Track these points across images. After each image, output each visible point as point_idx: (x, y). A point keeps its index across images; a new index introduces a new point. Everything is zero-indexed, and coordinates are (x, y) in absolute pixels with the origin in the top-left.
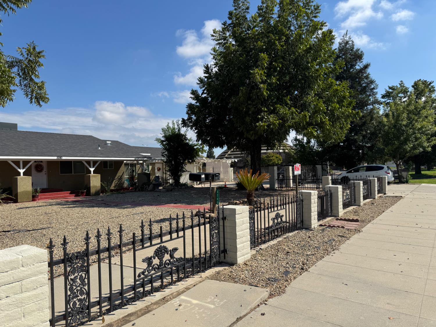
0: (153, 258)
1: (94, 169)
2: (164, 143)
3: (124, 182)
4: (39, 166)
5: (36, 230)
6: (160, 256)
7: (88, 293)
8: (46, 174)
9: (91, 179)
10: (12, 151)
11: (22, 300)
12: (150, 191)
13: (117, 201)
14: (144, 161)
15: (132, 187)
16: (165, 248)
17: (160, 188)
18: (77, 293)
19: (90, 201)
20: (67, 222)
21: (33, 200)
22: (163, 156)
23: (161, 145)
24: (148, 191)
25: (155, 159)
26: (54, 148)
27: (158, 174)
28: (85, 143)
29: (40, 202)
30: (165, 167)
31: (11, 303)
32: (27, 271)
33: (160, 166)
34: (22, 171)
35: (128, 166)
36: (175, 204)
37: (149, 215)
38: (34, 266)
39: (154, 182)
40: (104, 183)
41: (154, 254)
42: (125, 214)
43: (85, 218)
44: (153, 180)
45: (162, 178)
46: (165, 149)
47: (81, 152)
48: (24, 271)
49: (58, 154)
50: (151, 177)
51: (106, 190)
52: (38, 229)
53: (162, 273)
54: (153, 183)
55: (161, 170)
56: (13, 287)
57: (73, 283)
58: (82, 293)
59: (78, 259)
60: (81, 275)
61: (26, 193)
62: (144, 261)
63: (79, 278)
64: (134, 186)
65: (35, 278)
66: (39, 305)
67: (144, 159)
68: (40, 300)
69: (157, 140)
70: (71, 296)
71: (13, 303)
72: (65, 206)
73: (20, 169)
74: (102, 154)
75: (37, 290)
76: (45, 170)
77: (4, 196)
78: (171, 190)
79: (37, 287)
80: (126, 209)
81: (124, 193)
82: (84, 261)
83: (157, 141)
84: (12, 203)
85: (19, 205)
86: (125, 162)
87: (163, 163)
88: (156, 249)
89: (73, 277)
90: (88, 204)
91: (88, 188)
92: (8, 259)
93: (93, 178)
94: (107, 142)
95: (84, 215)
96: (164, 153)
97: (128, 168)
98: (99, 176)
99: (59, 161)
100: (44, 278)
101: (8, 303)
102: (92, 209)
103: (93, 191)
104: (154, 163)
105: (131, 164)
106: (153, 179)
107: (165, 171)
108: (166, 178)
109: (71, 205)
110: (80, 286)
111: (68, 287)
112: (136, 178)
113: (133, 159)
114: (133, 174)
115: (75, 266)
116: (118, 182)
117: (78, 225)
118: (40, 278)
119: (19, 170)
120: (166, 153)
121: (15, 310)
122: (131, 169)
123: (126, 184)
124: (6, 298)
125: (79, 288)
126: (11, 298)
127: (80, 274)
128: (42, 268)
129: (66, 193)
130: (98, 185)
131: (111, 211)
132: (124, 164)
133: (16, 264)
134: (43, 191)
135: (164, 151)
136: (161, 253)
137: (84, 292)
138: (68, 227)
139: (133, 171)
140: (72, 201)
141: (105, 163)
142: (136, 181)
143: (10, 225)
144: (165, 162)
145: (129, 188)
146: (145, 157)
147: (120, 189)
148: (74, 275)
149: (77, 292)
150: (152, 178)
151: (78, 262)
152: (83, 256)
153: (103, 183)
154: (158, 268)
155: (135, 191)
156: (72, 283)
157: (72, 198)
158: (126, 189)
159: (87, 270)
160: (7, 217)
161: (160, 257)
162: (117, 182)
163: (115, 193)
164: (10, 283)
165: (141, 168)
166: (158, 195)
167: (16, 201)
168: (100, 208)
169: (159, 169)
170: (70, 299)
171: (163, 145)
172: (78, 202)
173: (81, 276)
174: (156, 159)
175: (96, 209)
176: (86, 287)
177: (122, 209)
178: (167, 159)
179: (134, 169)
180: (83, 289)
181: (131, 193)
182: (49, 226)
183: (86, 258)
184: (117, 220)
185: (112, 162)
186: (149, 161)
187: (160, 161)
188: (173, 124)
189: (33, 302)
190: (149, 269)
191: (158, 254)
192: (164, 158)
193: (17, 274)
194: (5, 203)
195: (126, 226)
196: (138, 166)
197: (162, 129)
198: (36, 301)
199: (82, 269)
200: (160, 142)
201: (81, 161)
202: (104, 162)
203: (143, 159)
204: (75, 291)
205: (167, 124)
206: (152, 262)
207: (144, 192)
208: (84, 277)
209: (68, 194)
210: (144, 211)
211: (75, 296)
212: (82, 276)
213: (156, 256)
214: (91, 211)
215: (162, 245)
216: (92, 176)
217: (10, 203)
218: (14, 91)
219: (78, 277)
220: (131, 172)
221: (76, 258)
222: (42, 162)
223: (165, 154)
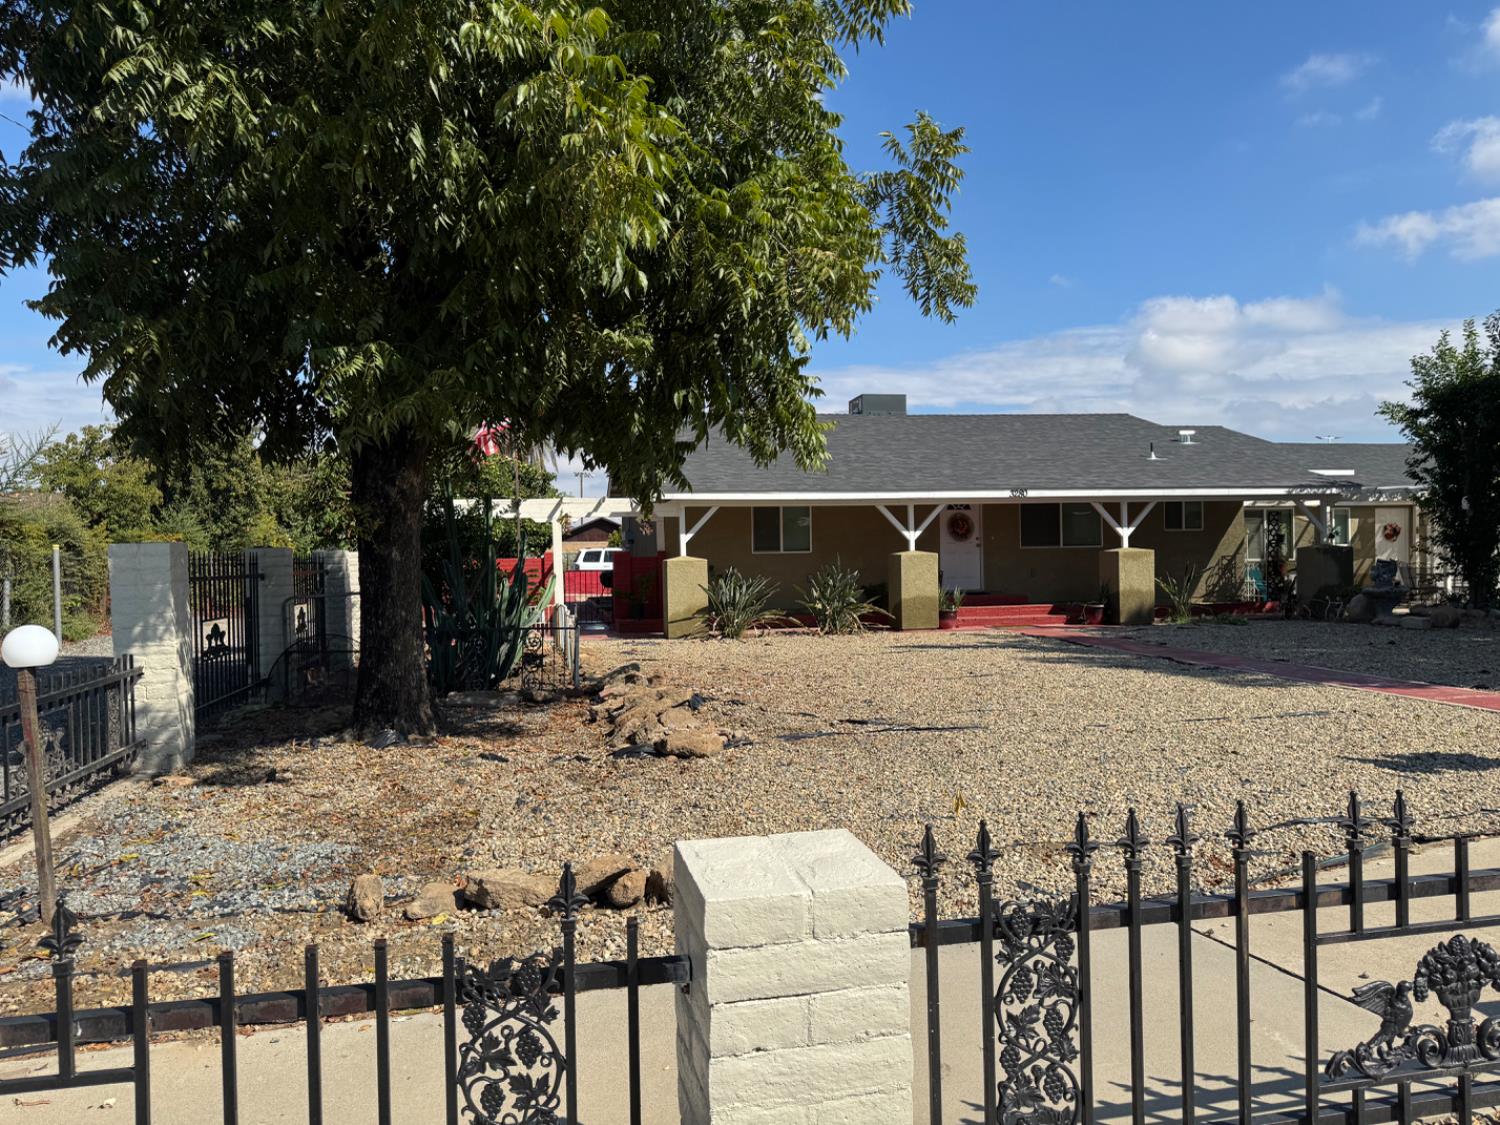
0: (1410, 995)
1: (1132, 529)
2: (1423, 421)
3: (1242, 582)
4: (959, 520)
5: (937, 729)
6: (1454, 992)
7: (1083, 1093)
8: (978, 545)
9: (1121, 564)
10: (886, 476)
11: (813, 1074)
12: (1352, 620)
13: (1215, 651)
14: (1327, 499)
15: (1273, 600)
16: (1484, 954)
17: (1397, 611)
18: (1033, 1084)
19: (1118, 645)
20: (1036, 714)
21: (942, 627)
22: (1414, 475)
23: (1407, 432)
24: (1342, 620)
25: (1375, 491)
26: (1002, 461)
27: (1386, 552)
28: (1104, 439)
29: (962, 635)
30: (1423, 524)
31: (773, 1079)
32: (829, 957)
33: (1398, 519)
34: (912, 536)
35: (1258, 520)
36: (1478, 687)
37: (1353, 724)
38: (855, 943)
39: (1369, 586)
40: (1168, 584)
41: (1419, 974)
42: (1248, 709)
43: (1096, 705)
44: (1365, 575)
45: (1409, 570)
46: (1428, 446)
47: (1090, 473)
48: (819, 956)
49: (1015, 482)
50: (1356, 564)
51: (1173, 607)
52: (943, 729)
53: (1461, 1079)
54: (1365, 589)
55: (1402, 538)
56: (778, 1013)
57: (1017, 1037)
58: (1056, 1089)
59: (1040, 933)
60: (1053, 1008)
61: (921, 601)
62: (1358, 998)
63: (1042, 1016)
64: (1285, 598)
65: (861, 994)
66: (874, 1113)
67: (1328, 492)
68: (880, 1092)
69: (1389, 410)
70: (1009, 1091)
71: (777, 1079)
72: (1033, 655)
73: (907, 529)
74: (1161, 475)
75: (868, 1048)
76: (977, 532)
77: (867, 608)
78: (1454, 625)
79: (867, 1033)
80: (1251, 689)
81: (1244, 624)
82: (1067, 948)
83: (1387, 416)
84: (887, 629)
85: (903, 637)
86: (1246, 503)
87: (1411, 508)
88: (1432, 953)
89: (1016, 1009)
90: (1110, 653)
91: (1112, 598)
92: (761, 896)
93: (1130, 562)
94: (1182, 433)
95: (1093, 694)
96: (1417, 462)
97: (1258, 529)
98: (1148, 556)
99: (1017, 505)
100: (896, 1000)
101: (762, 1075)
102: (1124, 673)
103: (1126, 606)
104: (1372, 509)
105: (1270, 513)
106: (1362, 571)
107: (1424, 539)
108: (1423, 569)
109: (1053, 650)
110: (1050, 1055)
111: (999, 1048)
112: (1289, 568)
113: (1282, 491)
114: (1278, 552)
115: (1030, 963)
116: (1220, 578)
117: (1070, 730)
118: (879, 998)
119: (906, 533)
120: (1432, 463)
121: (784, 1109)
122: (1270, 531)
123: (1250, 588)
124: (755, 1053)
125: (1043, 1064)
126: (771, 1057)
127: (1048, 1001)
128: (886, 956)
129: (1040, 611)
130: (1144, 588)
131: (1192, 691)
132: (1241, 512)
133: (789, 923)
134: (973, 599)
135: (1420, 456)
136: (1459, 979)
137: (1064, 1085)
138: (1037, 734)
139: (1280, 539)
140: (1057, 638)
141: (1172, 507)
142: (1292, 577)
143: (870, 702)
144: (1424, 504)
145: (1263, 604)
146: (1332, 482)
147: (1226, 606)
148: (1022, 1002)
149: (1037, 1081)
150: (1361, 566)
151: (1041, 950)
152: (1061, 924)
153: (1165, 581)
154: (1442, 1053)
155: (1288, 617)
156: (1013, 1034)
157: (1059, 628)
158: (1248, 606)
159: (1081, 992)
160: (868, 674)
161: (1450, 997)
162: (1214, 580)
163: (1206, 621)
164: (770, 994)
165: (1311, 528)
166: (1392, 643)
167: (896, 626)
168: (1152, 675)
169: (1392, 533)
170: (1006, 1101)
171: (1417, 431)
172: (1075, 643)
173: (1053, 1011)
174: (1381, 493)
175: (1136, 675)
176: (1075, 1067)
177: (1236, 689)
178: (1433, 492)
179: (1284, 531)
180: (1060, 1071)
181: (1269, 624)
182: (977, 720)
183: (1074, 936)
184: (1218, 731)
185: (1199, 503)
186: (1350, 500)
187: (1398, 499)
188: (1471, 335)
189: (851, 1091)
190: (1389, 1044)
191: (1444, 978)
192: (1421, 486)
193: (793, 962)
194: (870, 629)
195: (1253, 762)
196: (1298, 522)
197: (1414, 364)
198: (862, 1090)
199: (1056, 983)
200: (1401, 420)
201: (1089, 504)
202: (1167, 503)
203: (1320, 491)
204: (1028, 1071)
205: (1439, 336)
206: (1409, 1015)
207: (1325, 624)
208: (1065, 1020)
209: (1043, 612)
210: (1330, 707)
211: (1024, 1095)
212: (1058, 1013)
213: (1432, 985)
214: (1121, 681)
215: (1469, 934)
216: (1126, 555)
217: (882, 629)
218: (876, 275)
219: (1038, 1013)
220: (1269, 542)
221: (1030, 927)
222: (967, 507)
223: (1426, 470)
